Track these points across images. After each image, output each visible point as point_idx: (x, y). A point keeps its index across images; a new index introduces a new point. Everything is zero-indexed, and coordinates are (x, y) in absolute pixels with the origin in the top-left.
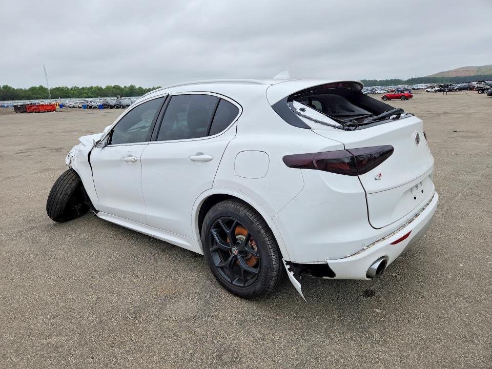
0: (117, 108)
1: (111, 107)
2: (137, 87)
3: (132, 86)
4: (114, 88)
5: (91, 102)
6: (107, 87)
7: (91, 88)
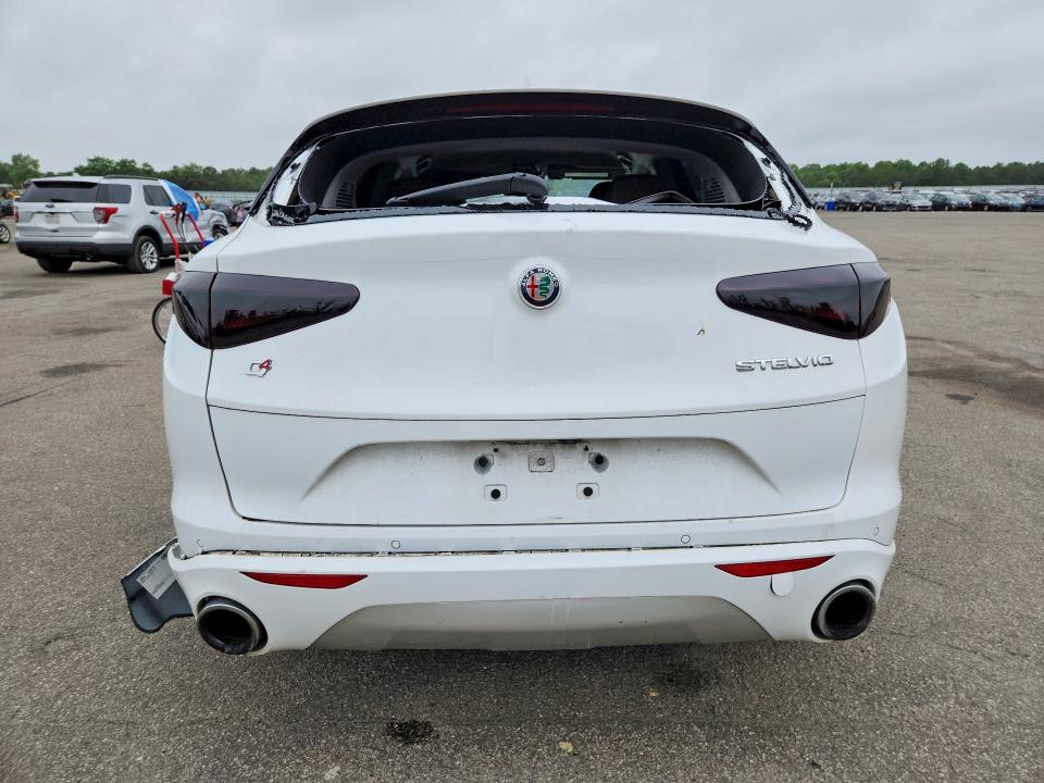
0: (864, 209)
1: (854, 208)
2: (953, 164)
3: (940, 161)
4: (895, 165)
5: (816, 195)
6: (880, 165)
7: (844, 166)
